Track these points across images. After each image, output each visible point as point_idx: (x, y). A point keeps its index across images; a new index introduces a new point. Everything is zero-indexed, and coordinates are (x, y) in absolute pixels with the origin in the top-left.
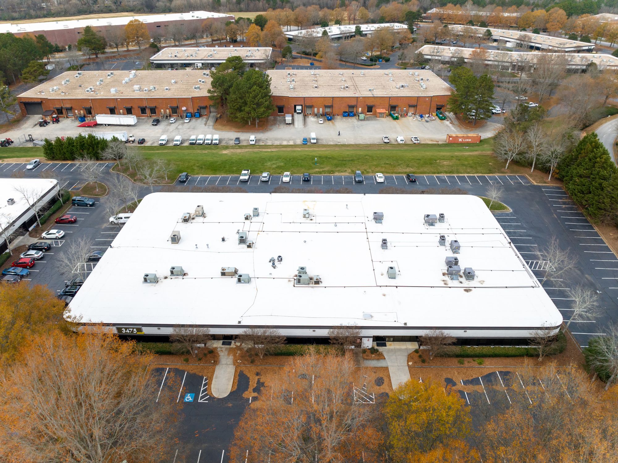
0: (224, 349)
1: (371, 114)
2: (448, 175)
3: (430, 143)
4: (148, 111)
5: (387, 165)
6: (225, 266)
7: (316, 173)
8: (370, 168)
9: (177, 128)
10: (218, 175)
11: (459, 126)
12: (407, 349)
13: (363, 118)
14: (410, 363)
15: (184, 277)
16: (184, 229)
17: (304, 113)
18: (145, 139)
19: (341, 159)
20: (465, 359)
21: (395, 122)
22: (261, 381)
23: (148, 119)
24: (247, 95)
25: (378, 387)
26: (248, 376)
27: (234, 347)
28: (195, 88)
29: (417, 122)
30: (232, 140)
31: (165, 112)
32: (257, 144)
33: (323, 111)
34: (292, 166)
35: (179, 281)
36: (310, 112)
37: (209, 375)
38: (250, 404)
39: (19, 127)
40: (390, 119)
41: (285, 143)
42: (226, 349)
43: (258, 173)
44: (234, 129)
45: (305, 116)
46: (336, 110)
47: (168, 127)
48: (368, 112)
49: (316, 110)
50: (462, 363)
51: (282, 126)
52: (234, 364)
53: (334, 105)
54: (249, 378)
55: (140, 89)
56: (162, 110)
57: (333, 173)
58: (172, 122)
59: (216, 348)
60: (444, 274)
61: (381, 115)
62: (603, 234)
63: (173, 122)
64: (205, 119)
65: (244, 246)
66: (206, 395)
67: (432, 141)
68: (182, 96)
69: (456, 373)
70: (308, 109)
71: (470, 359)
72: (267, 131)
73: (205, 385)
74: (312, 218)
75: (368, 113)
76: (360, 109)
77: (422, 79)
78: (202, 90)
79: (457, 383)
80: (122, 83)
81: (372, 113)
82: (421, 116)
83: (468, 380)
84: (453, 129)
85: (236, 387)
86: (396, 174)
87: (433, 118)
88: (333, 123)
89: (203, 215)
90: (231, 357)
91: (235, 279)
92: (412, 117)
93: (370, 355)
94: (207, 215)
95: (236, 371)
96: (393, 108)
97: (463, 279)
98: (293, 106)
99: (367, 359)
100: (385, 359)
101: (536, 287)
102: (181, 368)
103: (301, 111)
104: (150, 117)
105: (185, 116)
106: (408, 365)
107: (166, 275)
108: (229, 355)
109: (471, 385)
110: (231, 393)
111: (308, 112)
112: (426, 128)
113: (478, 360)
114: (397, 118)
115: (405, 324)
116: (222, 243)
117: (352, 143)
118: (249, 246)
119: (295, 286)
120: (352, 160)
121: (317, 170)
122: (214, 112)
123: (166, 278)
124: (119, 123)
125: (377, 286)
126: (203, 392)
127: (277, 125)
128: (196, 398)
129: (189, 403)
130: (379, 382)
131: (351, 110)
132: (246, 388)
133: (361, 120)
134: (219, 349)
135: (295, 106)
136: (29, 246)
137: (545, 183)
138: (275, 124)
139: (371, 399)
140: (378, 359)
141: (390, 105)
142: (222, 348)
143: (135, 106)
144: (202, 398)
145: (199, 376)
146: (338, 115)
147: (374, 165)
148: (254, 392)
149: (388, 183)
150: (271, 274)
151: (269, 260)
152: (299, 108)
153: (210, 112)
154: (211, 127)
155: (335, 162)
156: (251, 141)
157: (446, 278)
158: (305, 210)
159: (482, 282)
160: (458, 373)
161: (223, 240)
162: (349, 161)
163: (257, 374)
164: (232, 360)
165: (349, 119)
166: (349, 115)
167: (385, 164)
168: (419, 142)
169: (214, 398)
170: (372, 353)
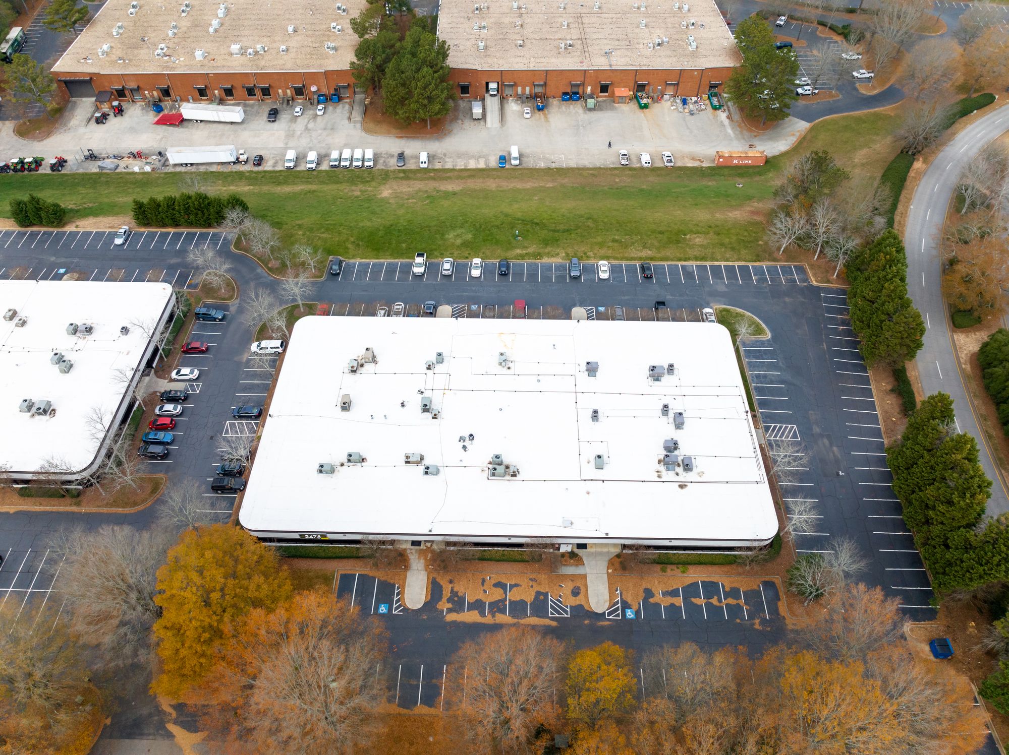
0: (413, 551)
1: (605, 96)
2: (699, 263)
3: (690, 164)
4: (258, 92)
5: (616, 244)
6: (409, 452)
7: (516, 258)
8: (592, 249)
9: (307, 129)
10: (382, 261)
11: (739, 126)
12: (608, 552)
13: (593, 107)
14: (610, 571)
15: (363, 464)
16: (354, 386)
17: (502, 94)
18: (262, 153)
19: (552, 227)
20: (669, 566)
21: (641, 114)
22: (455, 590)
23: (260, 105)
24: (413, 84)
25: (574, 598)
26: (441, 584)
27: (425, 548)
28: (328, 48)
29: (676, 114)
30: (392, 156)
31: (285, 93)
32: (430, 167)
33: (530, 91)
34: (484, 241)
35: (356, 469)
36: (511, 93)
37: (401, 582)
38: (445, 616)
39: (65, 125)
40: (633, 106)
41: (472, 165)
42: (416, 550)
43: (436, 257)
44: (394, 131)
45: (503, 100)
46: (551, 90)
47: (294, 125)
48: (601, 92)
49: (519, 89)
50: (664, 570)
51: (468, 123)
52: (426, 570)
53: (549, 83)
54: (441, 587)
55: (243, 52)
56: (280, 91)
57: (540, 259)
58: (297, 114)
59: (405, 550)
60: (660, 462)
61: (622, 100)
62: (875, 380)
63: (299, 114)
64: (347, 107)
65: (429, 416)
66: (400, 606)
67: (693, 159)
68: (308, 67)
69: (656, 582)
70: (507, 89)
71: (674, 567)
72: (445, 134)
73: (398, 594)
74: (511, 365)
75: (601, 94)
76: (589, 88)
77: (693, 24)
78: (339, 52)
79: (656, 594)
80: (208, 32)
81: (607, 94)
82: (684, 102)
83: (667, 591)
84: (730, 131)
85: (429, 597)
86: (627, 260)
87: (703, 107)
88: (546, 117)
89: (374, 360)
90: (422, 561)
91: (421, 469)
92: (669, 103)
93: (568, 559)
94: (378, 359)
95: (428, 578)
96: (641, 87)
97: (680, 470)
98: (485, 83)
99: (565, 565)
100: (584, 564)
101: (761, 483)
102: (371, 575)
103: (496, 93)
104: (262, 100)
105: (316, 102)
106: (608, 572)
107: (342, 461)
108: (419, 558)
109: (670, 598)
110: (426, 604)
111: (507, 93)
112: (688, 128)
113: (681, 568)
114: (646, 107)
115: (607, 534)
116: (401, 408)
117: (573, 164)
118: (435, 417)
119: (490, 478)
120: (568, 230)
121: (518, 251)
122: (360, 93)
123: (342, 465)
124: (217, 120)
125: (582, 480)
126: (397, 602)
127: (460, 122)
128: (390, 609)
129: (383, 615)
130: (576, 592)
131: (575, 90)
132: (440, 598)
133: (590, 110)
134: (408, 551)
135: (487, 84)
136: (162, 395)
137: (828, 282)
138: (456, 118)
139: (566, 612)
140: (577, 565)
141: (636, 82)
142: (411, 549)
143: (238, 84)
144: (396, 609)
145: (390, 584)
146: (554, 98)
147: (597, 244)
148: (448, 602)
149: (614, 278)
150: (461, 461)
151: (458, 439)
152: (493, 86)
153: (355, 93)
154: (359, 125)
155: (544, 233)
156: (422, 163)
157: (662, 468)
158: (502, 354)
159: (701, 474)
160: (659, 582)
161: (403, 405)
162: (564, 231)
163: (451, 582)
164: (423, 565)
165: (572, 107)
166: (571, 99)
167: (614, 241)
168: (672, 164)
169: (408, 609)
170: (571, 558)
